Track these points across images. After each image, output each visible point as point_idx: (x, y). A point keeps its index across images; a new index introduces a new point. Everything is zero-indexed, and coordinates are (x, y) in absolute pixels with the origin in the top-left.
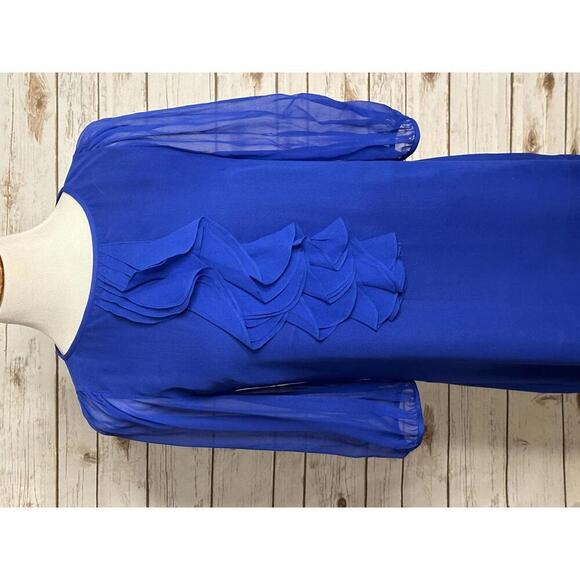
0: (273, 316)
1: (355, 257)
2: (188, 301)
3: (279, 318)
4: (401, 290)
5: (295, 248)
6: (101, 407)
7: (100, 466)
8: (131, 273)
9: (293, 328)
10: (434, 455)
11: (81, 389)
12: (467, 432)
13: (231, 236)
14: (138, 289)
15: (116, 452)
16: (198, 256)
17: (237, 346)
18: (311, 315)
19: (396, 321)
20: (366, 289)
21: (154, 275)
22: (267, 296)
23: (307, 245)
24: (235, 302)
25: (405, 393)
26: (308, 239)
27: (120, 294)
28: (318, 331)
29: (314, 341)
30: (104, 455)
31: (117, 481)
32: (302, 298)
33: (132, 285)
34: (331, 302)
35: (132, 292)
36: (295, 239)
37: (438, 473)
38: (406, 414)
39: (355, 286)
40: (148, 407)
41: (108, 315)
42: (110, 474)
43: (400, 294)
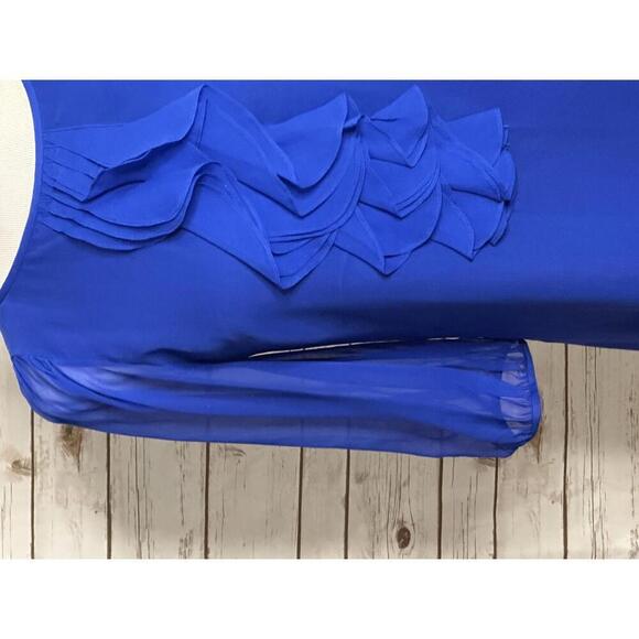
0: (312, 237)
1: (439, 146)
2: (183, 214)
3: (324, 239)
4: (509, 196)
5: (347, 131)
6: (49, 379)
7: (37, 480)
8: (95, 172)
9: (345, 255)
10: (543, 462)
11: (17, 352)
12: (595, 426)
13: (250, 115)
14: (106, 196)
15: (60, 459)
16: (199, 146)
17: (259, 282)
18: (372, 235)
19: (502, 244)
20: (455, 194)
21: (131, 174)
22: (303, 205)
23: (365, 128)
24: (255, 215)
25: (512, 359)
26: (367, 119)
27: (77, 205)
28: (383, 260)
29: (376, 275)
30: (42, 463)
31: (63, 502)
32: (358, 210)
33: (97, 191)
34: (402, 215)
35: (97, 201)
36: (347, 119)
37: (550, 491)
38: (513, 390)
39: (439, 191)
40: (120, 379)
41: (60, 238)
42: (51, 492)
43: (507, 203)
